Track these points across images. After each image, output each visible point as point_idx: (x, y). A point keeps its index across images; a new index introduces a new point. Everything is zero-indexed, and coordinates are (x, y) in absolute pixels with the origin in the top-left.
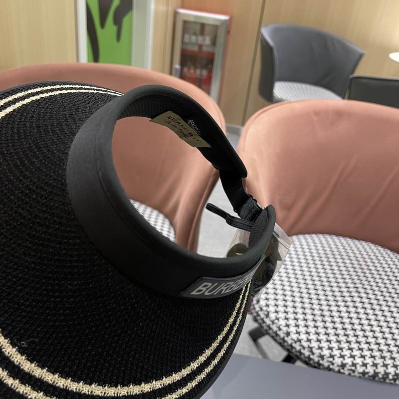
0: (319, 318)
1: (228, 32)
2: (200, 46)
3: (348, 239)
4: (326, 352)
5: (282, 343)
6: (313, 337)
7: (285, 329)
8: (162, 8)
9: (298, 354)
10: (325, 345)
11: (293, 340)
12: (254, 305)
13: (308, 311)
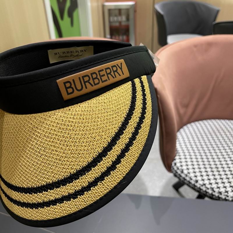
0: (215, 170)
1: (135, 11)
2: (120, 22)
3: (226, 120)
4: (222, 190)
5: (194, 188)
6: (213, 181)
7: (194, 179)
8: (95, 4)
9: (204, 193)
10: (221, 185)
11: (200, 184)
12: (173, 167)
13: (207, 166)
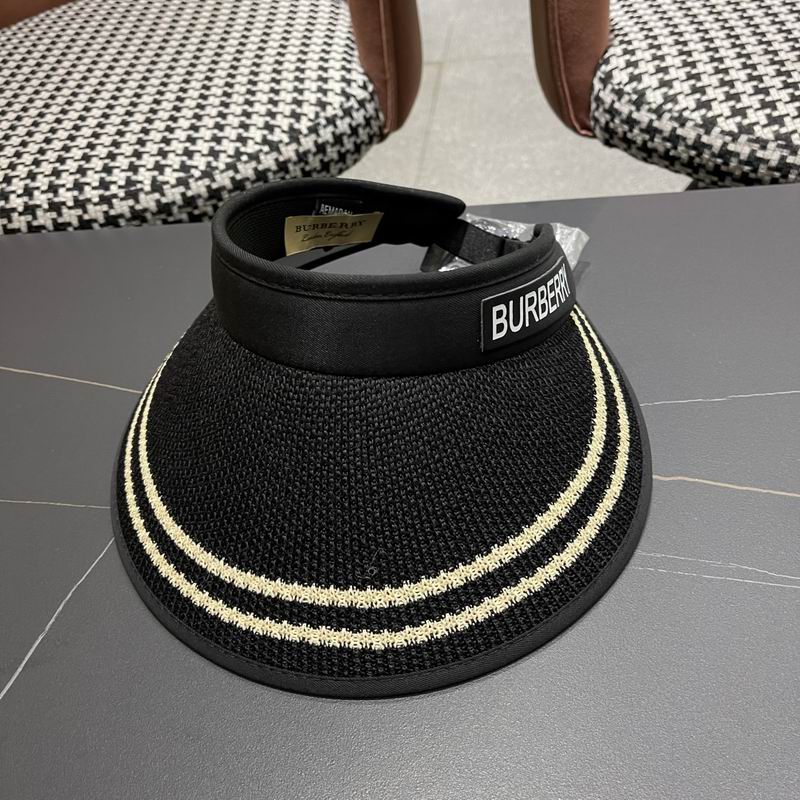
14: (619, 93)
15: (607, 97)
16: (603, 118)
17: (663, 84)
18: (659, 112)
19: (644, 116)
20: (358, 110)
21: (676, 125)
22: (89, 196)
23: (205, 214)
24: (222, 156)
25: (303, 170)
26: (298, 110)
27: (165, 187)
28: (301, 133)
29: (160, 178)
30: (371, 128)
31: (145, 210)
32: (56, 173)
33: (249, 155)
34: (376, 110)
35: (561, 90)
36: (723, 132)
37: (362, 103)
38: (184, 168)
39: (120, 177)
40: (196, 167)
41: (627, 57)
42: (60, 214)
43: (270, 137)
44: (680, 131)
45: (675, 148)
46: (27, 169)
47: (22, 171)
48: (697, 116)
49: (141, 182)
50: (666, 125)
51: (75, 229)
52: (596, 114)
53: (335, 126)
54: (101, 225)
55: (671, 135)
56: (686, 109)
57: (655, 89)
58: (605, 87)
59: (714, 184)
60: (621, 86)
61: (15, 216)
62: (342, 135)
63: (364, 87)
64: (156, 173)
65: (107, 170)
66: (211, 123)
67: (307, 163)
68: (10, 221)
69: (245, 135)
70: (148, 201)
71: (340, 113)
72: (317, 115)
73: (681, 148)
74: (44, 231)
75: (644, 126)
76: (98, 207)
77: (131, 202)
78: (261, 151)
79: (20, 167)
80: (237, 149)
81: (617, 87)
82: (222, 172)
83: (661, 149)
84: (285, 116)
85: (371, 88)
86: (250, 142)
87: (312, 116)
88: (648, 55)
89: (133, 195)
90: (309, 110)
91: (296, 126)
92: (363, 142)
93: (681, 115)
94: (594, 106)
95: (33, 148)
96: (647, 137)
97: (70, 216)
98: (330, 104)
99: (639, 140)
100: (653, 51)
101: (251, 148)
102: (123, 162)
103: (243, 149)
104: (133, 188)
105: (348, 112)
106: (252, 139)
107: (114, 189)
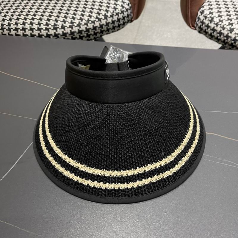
14: (206, 17)
15: (202, 18)
16: (199, 24)
17: (219, 16)
18: (217, 25)
19: (212, 25)
20: (126, 12)
21: (222, 29)
22: (42, 27)
23: (76, 38)
24: (84, 20)
25: (107, 28)
26: (108, 9)
27: (66, 28)
28: (108, 16)
29: (64, 25)
30: (129, 18)
31: (59, 34)
32: (33, 19)
33: (92, 21)
34: (131, 13)
35: (188, 14)
36: (235, 33)
37: (127, 10)
38: (72, 22)
39: (52, 23)
40: (75, 23)
41: (210, 6)
42: (33, 32)
43: (98, 17)
44: (222, 31)
45: (220, 36)
46: (24, 17)
47: (22, 17)
48: (228, 27)
49: (58, 25)
50: (218, 29)
51: (37, 37)
52: (198, 23)
53: (118, 16)
54: (45, 37)
55: (219, 32)
56: (225, 25)
57: (217, 17)
58: (201, 15)
59: (230, 49)
60: (207, 15)
61: (19, 30)
62: (120, 19)
63: (128, 5)
64: (63, 23)
65: (49, 20)
66: (81, 10)
67: (108, 26)
68: (18, 32)
69: (91, 15)
70: (60, 31)
71: (120, 12)
72: (113, 12)
73: (222, 36)
74: (27, 36)
75: (212, 28)
76: (45, 31)
77: (55, 31)
78: (95, 20)
79: (22, 16)
80: (88, 19)
81: (205, 15)
82: (83, 25)
83: (216, 36)
84: (104, 11)
85: (130, 5)
86: (92, 17)
87: (112, 12)
88: (216, 7)
89: (56, 29)
90: (111, 10)
91: (107, 14)
92: (125, 22)
93: (223, 26)
94: (197, 20)
95: (26, 10)
96: (212, 32)
97: (36, 33)
98: (118, 9)
99: (210, 32)
100: (217, 6)
101: (93, 19)
102: (53, 18)
103: (90, 19)
104: (56, 27)
105: (122, 12)
106: (93, 16)
107: (50, 26)
